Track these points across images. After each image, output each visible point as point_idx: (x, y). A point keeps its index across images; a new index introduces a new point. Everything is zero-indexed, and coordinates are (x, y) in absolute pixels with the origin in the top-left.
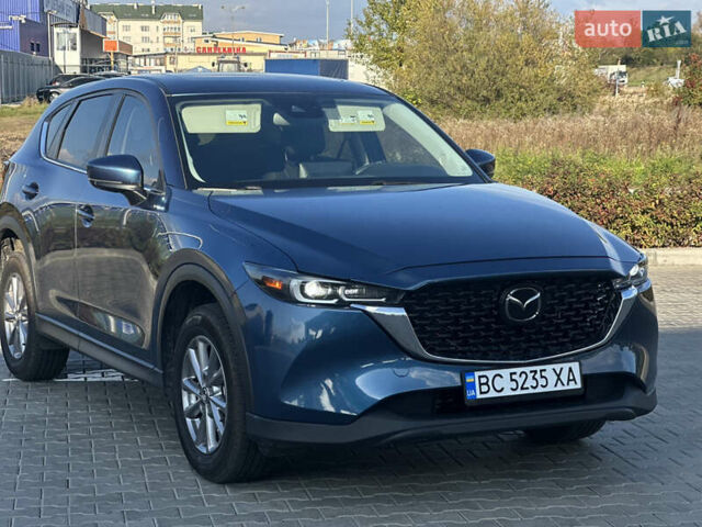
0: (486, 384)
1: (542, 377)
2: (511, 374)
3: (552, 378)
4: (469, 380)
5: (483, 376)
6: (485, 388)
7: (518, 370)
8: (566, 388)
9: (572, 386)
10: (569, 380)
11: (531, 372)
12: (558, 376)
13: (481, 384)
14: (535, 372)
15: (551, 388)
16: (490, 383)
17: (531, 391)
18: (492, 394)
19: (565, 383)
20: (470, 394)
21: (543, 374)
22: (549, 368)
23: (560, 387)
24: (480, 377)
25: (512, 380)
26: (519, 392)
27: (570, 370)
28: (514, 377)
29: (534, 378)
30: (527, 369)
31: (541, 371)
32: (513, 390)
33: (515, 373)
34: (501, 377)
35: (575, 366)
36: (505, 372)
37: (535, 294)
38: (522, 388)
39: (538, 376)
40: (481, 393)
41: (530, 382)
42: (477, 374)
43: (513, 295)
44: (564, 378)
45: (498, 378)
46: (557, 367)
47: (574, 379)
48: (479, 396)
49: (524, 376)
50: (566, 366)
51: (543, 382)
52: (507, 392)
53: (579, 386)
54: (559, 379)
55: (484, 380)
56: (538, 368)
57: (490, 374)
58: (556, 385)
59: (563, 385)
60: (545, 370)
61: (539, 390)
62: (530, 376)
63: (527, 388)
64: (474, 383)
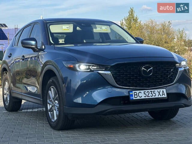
0: (136, 95)
1: (154, 93)
2: (144, 92)
3: (157, 94)
4: (131, 93)
5: (136, 92)
6: (136, 96)
7: (146, 91)
9: (164, 96)
10: (163, 94)
11: (150, 91)
12: (159, 93)
13: (135, 95)
14: (152, 92)
15: (157, 97)
16: (138, 95)
17: (151, 97)
18: (138, 98)
19: (161, 95)
20: (131, 98)
21: (154, 92)
22: (156, 90)
23: (160, 96)
24: (134, 93)
27: (163, 91)
28: (145, 93)
29: (151, 93)
30: (149, 91)
31: (154, 91)
32: (145, 97)
33: (145, 92)
34: (141, 93)
35: (165, 90)
36: (142, 91)
37: (151, 68)
38: (148, 96)
39: (153, 93)
40: (135, 98)
41: (150, 95)
42: (133, 92)
43: (144, 68)
44: (161, 93)
45: (140, 93)
46: (159, 90)
47: (164, 94)
48: (134, 99)
49: (148, 93)
50: (162, 90)
51: (154, 95)
52: (143, 98)
53: (166, 96)
54: (159, 94)
55: (135, 94)
56: (153, 90)
57: (138, 92)
58: (158, 96)
59: (161, 96)
60: (155, 91)
61: (153, 97)
62: (150, 93)
63: (149, 96)
64: (132, 94)
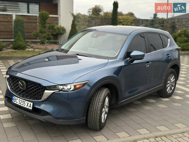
3: (26, 104)
4: (13, 98)
6: (15, 101)
8: (28, 108)
10: (30, 106)
12: (28, 104)
14: (23, 101)
15: (25, 106)
17: (22, 105)
18: (15, 103)
20: (13, 101)
22: (26, 102)
26: (20, 104)
27: (30, 104)
28: (20, 101)
30: (22, 100)
36: (19, 99)
39: (24, 102)
41: (22, 103)
43: (20, 82)
46: (28, 102)
47: (31, 107)
50: (30, 103)
51: (24, 104)
52: (18, 103)
53: (31, 109)
55: (15, 99)
56: (24, 101)
57: (16, 98)
61: (23, 106)
62: (22, 102)
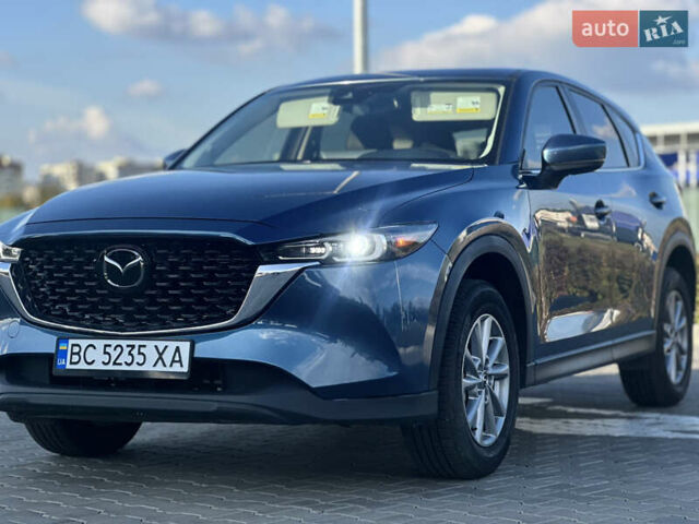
0: (78, 354)
1: (140, 353)
2: (106, 346)
3: (152, 356)
4: (62, 347)
5: (78, 345)
6: (76, 358)
7: (114, 343)
8: (168, 369)
9: (176, 368)
10: (173, 361)
11: (128, 346)
12: (161, 354)
13: (72, 354)
14: (133, 347)
15: (148, 367)
16: (82, 354)
17: (124, 368)
18: (82, 366)
19: (168, 364)
20: (61, 362)
21: (142, 350)
22: (150, 344)
23: (160, 367)
24: (73, 345)
25: (105, 353)
26: (111, 367)
27: (178, 349)
28: (108, 350)
29: (130, 354)
30: (124, 343)
31: (140, 346)
32: (104, 363)
33: (110, 346)
34: (95, 348)
35: (185, 347)
36: (99, 343)
37: (136, 258)
38: (115, 363)
39: (135, 352)
40: (71, 363)
41: (125, 358)
42: (71, 342)
43: (110, 257)
44: (168, 357)
45: (91, 348)
46: (161, 344)
47: (180, 361)
48: (69, 366)
49: (119, 349)
50: (173, 345)
51: (140, 359)
52: (98, 366)
53: (185, 369)
54: (160, 358)
55: (76, 349)
56: (137, 343)
57: (84, 343)
58: (155, 365)
59: (165, 366)
60: (144, 346)
61: (134, 367)
62: (127, 350)
63: (120, 364)
64: (66, 351)
